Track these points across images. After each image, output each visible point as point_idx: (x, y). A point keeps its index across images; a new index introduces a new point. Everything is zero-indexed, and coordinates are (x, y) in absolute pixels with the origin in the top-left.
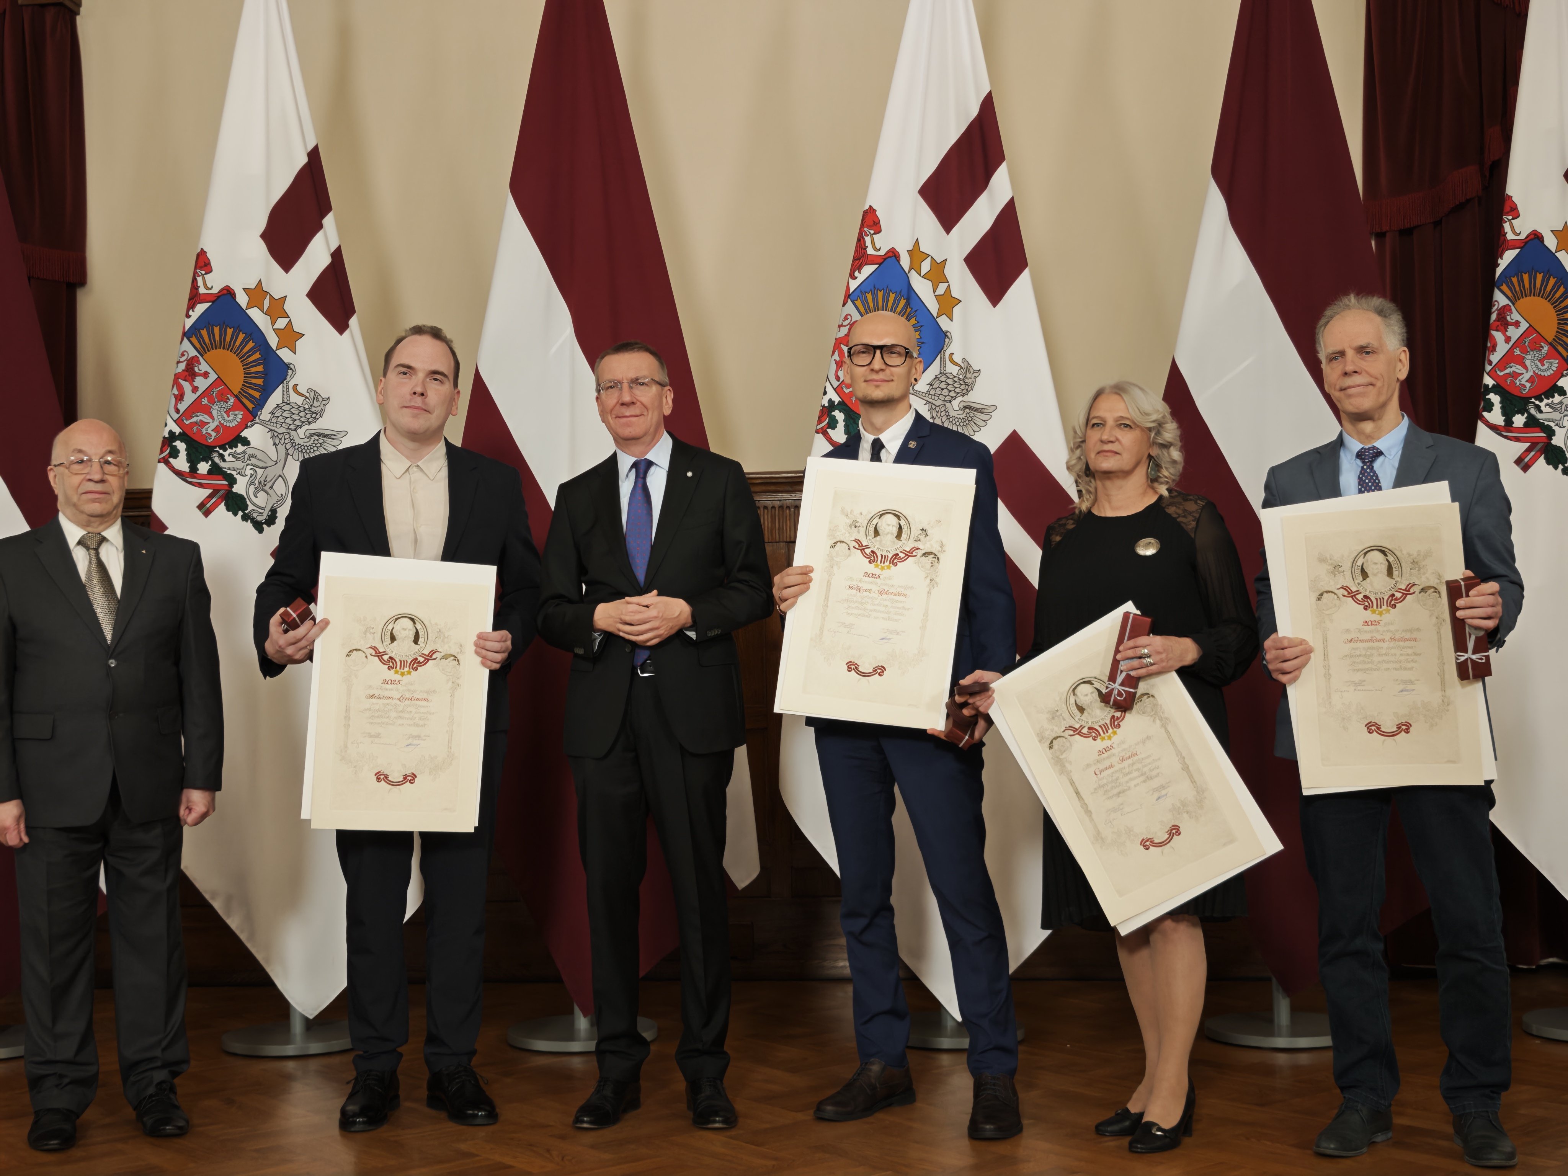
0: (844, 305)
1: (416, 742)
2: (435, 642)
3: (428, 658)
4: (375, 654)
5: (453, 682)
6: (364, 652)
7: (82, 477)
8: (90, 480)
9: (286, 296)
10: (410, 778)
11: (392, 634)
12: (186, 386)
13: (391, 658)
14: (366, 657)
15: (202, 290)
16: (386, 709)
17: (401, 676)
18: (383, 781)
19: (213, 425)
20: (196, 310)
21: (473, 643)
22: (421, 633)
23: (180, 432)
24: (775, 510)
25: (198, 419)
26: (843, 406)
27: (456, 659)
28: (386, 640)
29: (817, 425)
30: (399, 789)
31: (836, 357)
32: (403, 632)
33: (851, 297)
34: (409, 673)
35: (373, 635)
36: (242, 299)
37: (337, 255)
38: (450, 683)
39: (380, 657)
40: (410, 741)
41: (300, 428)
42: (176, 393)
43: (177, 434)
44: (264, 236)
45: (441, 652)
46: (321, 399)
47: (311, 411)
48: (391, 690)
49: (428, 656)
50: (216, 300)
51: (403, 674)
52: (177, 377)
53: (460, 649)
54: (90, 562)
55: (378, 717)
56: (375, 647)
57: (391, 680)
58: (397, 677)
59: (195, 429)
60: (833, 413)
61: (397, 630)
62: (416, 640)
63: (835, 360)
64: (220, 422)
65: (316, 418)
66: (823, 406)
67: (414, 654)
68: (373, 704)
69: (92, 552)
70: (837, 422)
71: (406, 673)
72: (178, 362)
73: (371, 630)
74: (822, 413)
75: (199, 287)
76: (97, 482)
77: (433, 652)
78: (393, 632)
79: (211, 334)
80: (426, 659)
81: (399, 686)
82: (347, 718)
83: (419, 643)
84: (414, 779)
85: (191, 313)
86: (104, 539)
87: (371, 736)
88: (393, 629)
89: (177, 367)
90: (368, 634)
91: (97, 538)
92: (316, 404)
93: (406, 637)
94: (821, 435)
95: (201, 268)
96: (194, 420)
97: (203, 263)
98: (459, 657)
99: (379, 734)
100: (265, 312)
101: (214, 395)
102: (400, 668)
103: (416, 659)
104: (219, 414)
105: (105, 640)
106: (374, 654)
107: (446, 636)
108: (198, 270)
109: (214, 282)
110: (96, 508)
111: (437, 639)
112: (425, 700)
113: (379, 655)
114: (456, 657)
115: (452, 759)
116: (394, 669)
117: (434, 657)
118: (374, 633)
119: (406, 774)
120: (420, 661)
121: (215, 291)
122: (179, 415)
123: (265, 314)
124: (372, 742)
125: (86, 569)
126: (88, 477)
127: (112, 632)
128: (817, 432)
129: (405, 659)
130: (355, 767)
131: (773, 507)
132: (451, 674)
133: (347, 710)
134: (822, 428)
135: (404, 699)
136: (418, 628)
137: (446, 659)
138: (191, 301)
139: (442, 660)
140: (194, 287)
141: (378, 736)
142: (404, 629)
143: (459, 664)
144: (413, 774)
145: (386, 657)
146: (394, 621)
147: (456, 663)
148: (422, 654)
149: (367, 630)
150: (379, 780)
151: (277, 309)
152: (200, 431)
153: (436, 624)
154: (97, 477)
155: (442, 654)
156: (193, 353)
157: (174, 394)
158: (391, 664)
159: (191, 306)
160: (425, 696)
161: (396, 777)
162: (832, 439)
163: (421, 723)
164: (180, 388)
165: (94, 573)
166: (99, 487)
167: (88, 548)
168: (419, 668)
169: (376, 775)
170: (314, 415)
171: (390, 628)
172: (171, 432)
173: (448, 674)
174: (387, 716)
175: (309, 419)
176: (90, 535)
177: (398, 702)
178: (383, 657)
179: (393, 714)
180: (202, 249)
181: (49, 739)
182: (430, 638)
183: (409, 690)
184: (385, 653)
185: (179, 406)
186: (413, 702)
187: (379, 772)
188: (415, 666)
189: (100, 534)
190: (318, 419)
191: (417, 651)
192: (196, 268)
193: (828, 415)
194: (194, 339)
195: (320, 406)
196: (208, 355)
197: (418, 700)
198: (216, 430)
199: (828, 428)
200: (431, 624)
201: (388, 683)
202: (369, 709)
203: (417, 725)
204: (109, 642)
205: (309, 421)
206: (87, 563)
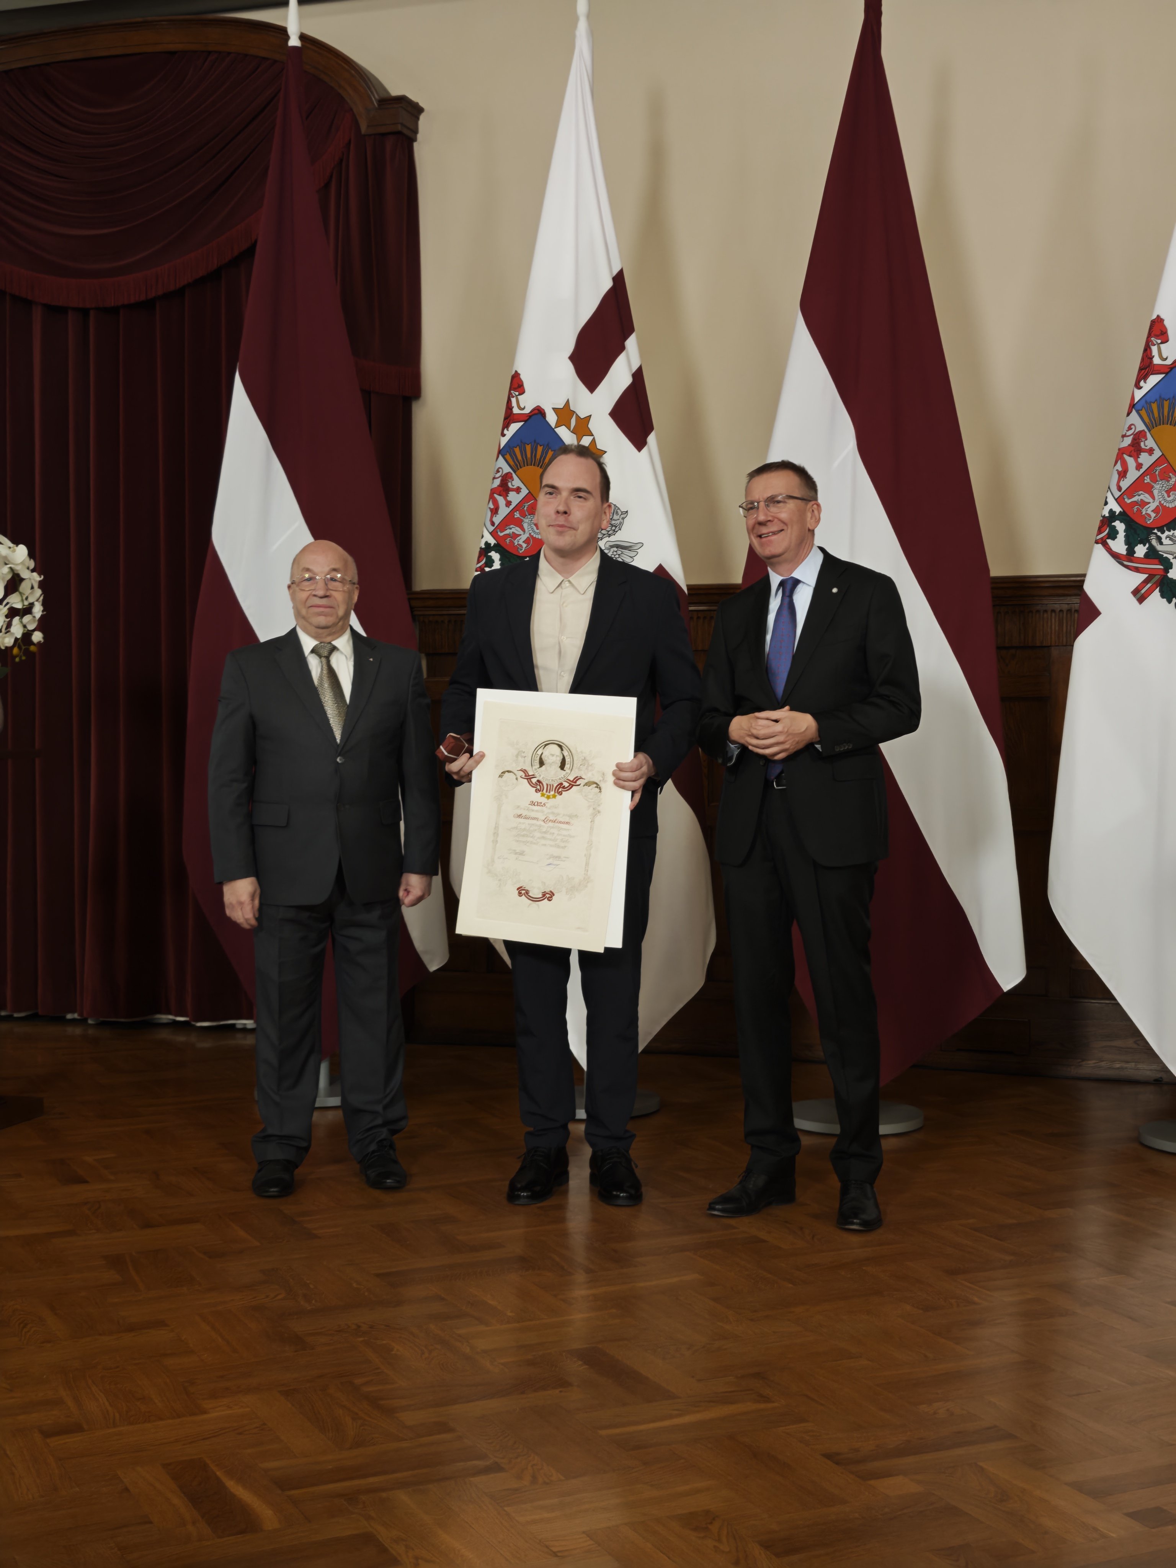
0: (1128, 414)
1: (556, 862)
2: (579, 769)
3: (573, 783)
4: (525, 776)
5: (594, 809)
6: (515, 774)
7: (309, 592)
8: (315, 596)
9: (590, 416)
10: (548, 896)
11: (541, 759)
12: (501, 500)
13: (538, 781)
14: (517, 779)
15: (516, 411)
16: (531, 829)
17: (547, 799)
18: (523, 896)
19: (524, 537)
20: (510, 428)
21: (612, 773)
22: (568, 760)
23: (495, 543)
24: (1063, 613)
25: (511, 531)
26: (1123, 517)
27: (598, 786)
28: (535, 764)
29: (1097, 536)
30: (538, 905)
31: (1119, 467)
32: (551, 757)
33: (1136, 406)
34: (554, 796)
35: (523, 758)
36: (552, 418)
37: (638, 375)
38: (591, 809)
39: (529, 780)
40: (550, 861)
41: (601, 540)
42: (492, 507)
43: (492, 546)
44: (572, 358)
45: (584, 779)
46: (620, 513)
47: (611, 524)
48: (537, 811)
49: (572, 781)
50: (528, 419)
51: (548, 797)
52: (493, 491)
53: (602, 777)
54: (322, 669)
55: (523, 836)
56: (525, 770)
57: (538, 802)
58: (543, 800)
59: (508, 541)
60: (1113, 524)
61: (546, 756)
62: (562, 766)
63: (1117, 470)
64: (530, 534)
65: (616, 530)
66: (1104, 517)
67: (560, 779)
68: (520, 823)
69: (324, 660)
70: (1117, 532)
71: (551, 797)
72: (494, 478)
73: (523, 754)
74: (1102, 524)
75: (513, 407)
76: (321, 598)
77: (577, 779)
78: (543, 757)
79: (523, 452)
80: (570, 784)
81: (544, 808)
82: (496, 834)
83: (565, 769)
84: (551, 897)
85: (505, 432)
86: (334, 649)
87: (516, 853)
88: (542, 754)
89: (493, 483)
90: (520, 758)
91: (328, 647)
92: (615, 517)
93: (553, 762)
94: (1100, 546)
95: (515, 390)
96: (507, 532)
97: (517, 385)
98: (602, 785)
99: (524, 852)
100: (571, 430)
101: (525, 509)
102: (547, 792)
103: (561, 784)
104: (530, 527)
105: (335, 739)
106: (523, 776)
107: (590, 764)
108: (512, 392)
109: (526, 403)
110: (322, 620)
111: (582, 766)
112: (567, 823)
113: (529, 778)
114: (598, 785)
115: (588, 882)
116: (541, 792)
117: (578, 783)
118: (525, 757)
119: (545, 892)
120: (564, 786)
121: (527, 411)
122: (494, 528)
123: (571, 432)
124: (517, 859)
125: (318, 675)
126: (314, 593)
127: (340, 732)
128: (1097, 542)
129: (551, 783)
130: (500, 880)
131: (1061, 611)
132: (593, 801)
133: (496, 828)
134: (1102, 538)
135: (548, 821)
136: (565, 755)
137: (589, 786)
138: (506, 420)
139: (585, 786)
140: (509, 407)
141: (522, 853)
142: (552, 755)
143: (600, 792)
144: (551, 892)
145: (534, 780)
146: (543, 746)
147: (597, 790)
148: (568, 779)
149: (520, 754)
150: (520, 894)
151: (583, 427)
152: (512, 543)
153: (582, 752)
154: (321, 593)
155: (586, 781)
156: (507, 469)
157: (490, 508)
158: (539, 787)
159: (506, 426)
160: (567, 819)
161: (536, 893)
162: (1111, 549)
163: (562, 844)
164: (496, 503)
165: (325, 679)
166: (324, 602)
167: (320, 656)
168: (563, 792)
169: (518, 889)
170: (614, 528)
171: (539, 752)
172: (487, 544)
173: (591, 800)
174: (531, 835)
175: (609, 531)
176: (322, 644)
177: (542, 823)
178: (532, 780)
179: (537, 835)
180: (516, 371)
181: (284, 827)
182: (575, 765)
183: (553, 813)
184: (534, 776)
185: (494, 519)
186: (557, 824)
187: (521, 887)
188: (560, 790)
189: (330, 643)
190: (617, 531)
191: (563, 776)
192: (510, 389)
193: (1108, 526)
194: (508, 457)
195: (619, 519)
196: (519, 472)
197: (560, 822)
198: (527, 541)
199: (1108, 538)
200: (577, 751)
201: (534, 805)
202: (516, 828)
203: (558, 847)
204: (338, 741)
205: (609, 533)
206: (319, 670)
